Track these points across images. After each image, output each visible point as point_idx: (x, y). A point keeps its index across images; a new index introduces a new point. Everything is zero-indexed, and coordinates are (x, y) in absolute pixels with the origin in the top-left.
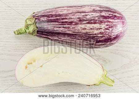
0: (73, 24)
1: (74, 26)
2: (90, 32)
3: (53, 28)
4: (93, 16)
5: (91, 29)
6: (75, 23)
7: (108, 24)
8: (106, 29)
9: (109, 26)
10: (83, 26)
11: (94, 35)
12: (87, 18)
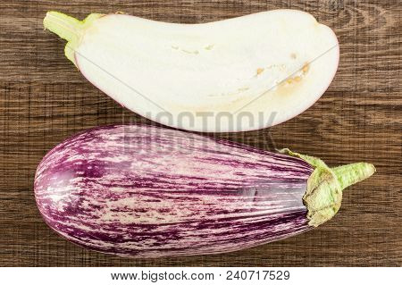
0: (196, 224)
1: (193, 217)
2: (149, 201)
3: (258, 208)
4: (136, 243)
5: (143, 211)
6: (191, 227)
7: (92, 221)
8: (98, 207)
9: (90, 215)
10: (168, 218)
11: (134, 190)
12: (155, 238)
